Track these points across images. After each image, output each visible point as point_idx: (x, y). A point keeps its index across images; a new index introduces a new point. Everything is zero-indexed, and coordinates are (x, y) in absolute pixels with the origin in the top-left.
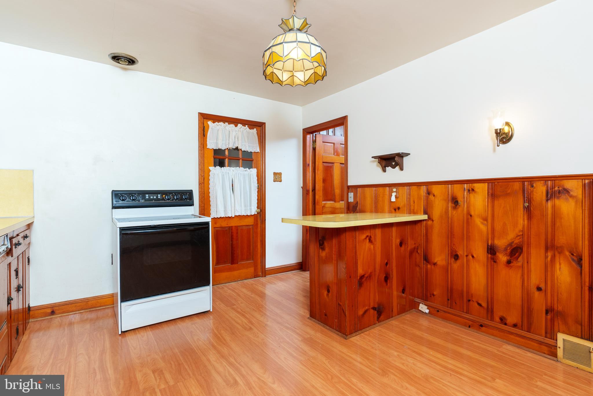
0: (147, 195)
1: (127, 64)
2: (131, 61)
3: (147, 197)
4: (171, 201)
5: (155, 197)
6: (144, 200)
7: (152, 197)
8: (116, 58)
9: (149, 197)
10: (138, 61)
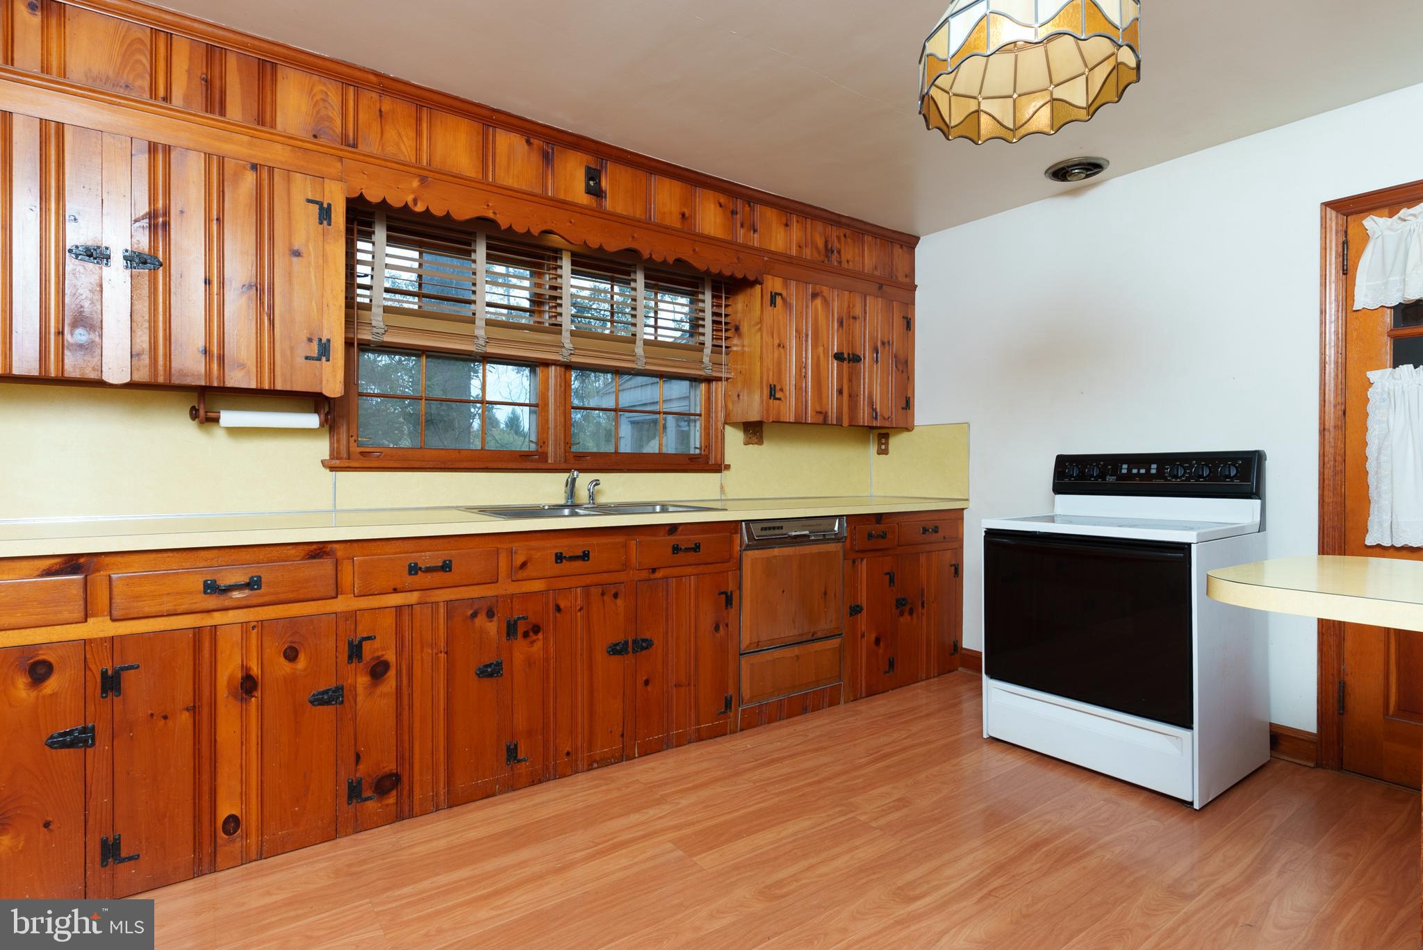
0: (1125, 466)
1: (1083, 175)
2: (1092, 167)
3: (1124, 471)
4: (1183, 481)
5: (1143, 471)
6: (1115, 477)
7: (1135, 471)
8: (1061, 173)
9: (1129, 470)
10: (1108, 162)
